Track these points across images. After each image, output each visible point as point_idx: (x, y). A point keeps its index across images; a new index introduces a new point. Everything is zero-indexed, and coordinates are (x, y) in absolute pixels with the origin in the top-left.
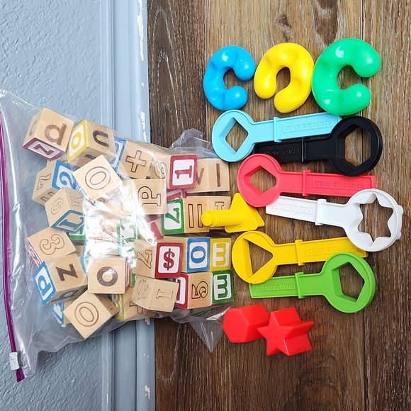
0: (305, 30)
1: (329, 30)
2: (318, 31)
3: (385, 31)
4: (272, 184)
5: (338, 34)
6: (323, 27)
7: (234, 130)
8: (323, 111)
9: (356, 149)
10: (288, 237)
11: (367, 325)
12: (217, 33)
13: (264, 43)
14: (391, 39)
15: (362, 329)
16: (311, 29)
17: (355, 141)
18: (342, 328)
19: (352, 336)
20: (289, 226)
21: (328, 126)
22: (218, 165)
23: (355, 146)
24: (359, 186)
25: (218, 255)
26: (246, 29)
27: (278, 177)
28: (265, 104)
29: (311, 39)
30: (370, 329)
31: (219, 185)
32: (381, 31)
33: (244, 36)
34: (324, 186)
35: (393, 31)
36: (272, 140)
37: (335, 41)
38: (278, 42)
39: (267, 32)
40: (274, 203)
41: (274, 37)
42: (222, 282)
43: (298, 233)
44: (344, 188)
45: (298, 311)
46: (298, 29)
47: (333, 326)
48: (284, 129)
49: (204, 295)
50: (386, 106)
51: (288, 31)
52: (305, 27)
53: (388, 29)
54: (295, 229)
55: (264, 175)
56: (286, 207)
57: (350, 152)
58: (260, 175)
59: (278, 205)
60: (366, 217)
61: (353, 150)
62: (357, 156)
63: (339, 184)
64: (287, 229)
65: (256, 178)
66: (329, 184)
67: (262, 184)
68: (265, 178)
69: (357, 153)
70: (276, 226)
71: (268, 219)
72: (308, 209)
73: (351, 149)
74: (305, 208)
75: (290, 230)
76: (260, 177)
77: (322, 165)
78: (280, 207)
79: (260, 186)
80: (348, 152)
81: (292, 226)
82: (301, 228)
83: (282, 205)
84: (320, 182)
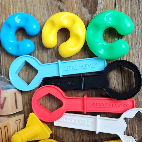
0: (74, 5)
1: (91, 6)
2: (84, 6)
3: (131, 7)
5: (98, 8)
6: (87, 4)
7: (24, 69)
8: (96, 56)
9: (117, 81)
12: (7, 5)
13: (44, 12)
14: (136, 13)
16: (78, 5)
17: (116, 76)
20: (71, 133)
21: (97, 66)
22: (15, 93)
23: (117, 79)
24: (125, 106)
26: (30, 3)
27: (64, 100)
28: (47, 52)
29: (79, 11)
31: (17, 108)
32: (129, 8)
33: (29, 7)
34: (99, 106)
35: (137, 7)
36: (58, 75)
37: (97, 13)
38: (55, 12)
39: (46, 5)
40: (60, 119)
41: (51, 9)
43: (78, 137)
44: (113, 107)
46: (69, 4)
48: (66, 68)
50: (137, 54)
51: (61, 6)
52: (74, 3)
53: (133, 6)
54: (76, 135)
55: (49, 98)
56: (70, 121)
57: (113, 83)
58: (46, 98)
59: (63, 119)
60: (129, 125)
61: (116, 82)
62: (119, 85)
63: (110, 104)
64: (70, 135)
65: (43, 101)
66: (103, 105)
67: (49, 104)
68: (51, 101)
69: (119, 83)
70: (61, 133)
71: (55, 129)
72: (88, 122)
73: (114, 81)
74: (85, 121)
75: (72, 136)
76: (46, 100)
77: (93, 91)
78: (64, 121)
79: (47, 106)
80: (112, 83)
81: (73, 132)
82: (81, 134)
83: (66, 119)
84: (96, 104)
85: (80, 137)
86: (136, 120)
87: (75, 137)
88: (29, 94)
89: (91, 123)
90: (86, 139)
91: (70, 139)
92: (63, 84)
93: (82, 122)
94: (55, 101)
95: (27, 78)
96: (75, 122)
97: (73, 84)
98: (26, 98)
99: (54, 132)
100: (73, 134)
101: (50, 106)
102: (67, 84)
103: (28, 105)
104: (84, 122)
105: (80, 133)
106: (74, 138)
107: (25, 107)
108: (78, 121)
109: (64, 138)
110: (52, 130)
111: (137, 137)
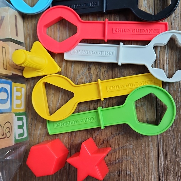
4: (68, 35)
9: (148, 3)
10: (84, 79)
11: (161, 144)
15: (156, 148)
18: (137, 149)
19: (147, 156)
22: (15, 16)
24: (156, 31)
25: (18, 98)
30: (163, 148)
31: (17, 35)
34: (124, 33)
40: (73, 51)
42: (20, 123)
43: (94, 75)
44: (141, 33)
45: (95, 140)
47: (129, 149)
49: (8, 135)
54: (91, 73)
55: (60, 28)
56: (86, 53)
57: (143, 5)
58: (56, 28)
59: (77, 52)
60: (158, 57)
61: (146, 4)
62: (150, 9)
63: (137, 30)
64: (84, 73)
65: (52, 31)
66: (128, 30)
67: (58, 35)
68: (61, 31)
69: (150, 6)
70: (72, 70)
71: (65, 66)
72: (108, 52)
73: (144, 3)
74: (105, 52)
75: (86, 73)
76: (56, 30)
77: (117, 17)
78: (78, 53)
79: (56, 37)
80: (141, 6)
81: (88, 69)
82: (98, 71)
83: (80, 51)
84: (120, 29)
85: (97, 74)
86: (168, 51)
87: (91, 74)
88: (32, 23)
89: (112, 53)
90: (104, 76)
91: (84, 77)
92: (79, 6)
93: (100, 53)
94: (67, 31)
95: (31, 2)
96: (92, 54)
97: (92, 5)
98: (28, 28)
99: (64, 70)
100: (87, 71)
101: (60, 37)
102: (84, 5)
103: (31, 36)
104: (103, 53)
105: (96, 70)
106: (89, 76)
107: (27, 40)
108: (95, 52)
109: (76, 76)
110: (61, 67)
111: (167, 71)
